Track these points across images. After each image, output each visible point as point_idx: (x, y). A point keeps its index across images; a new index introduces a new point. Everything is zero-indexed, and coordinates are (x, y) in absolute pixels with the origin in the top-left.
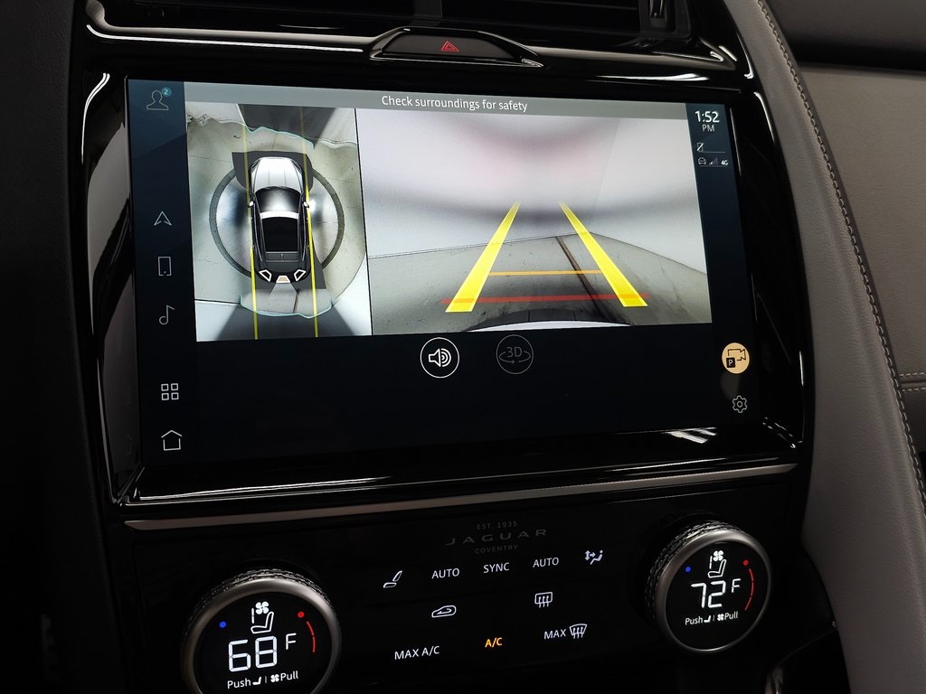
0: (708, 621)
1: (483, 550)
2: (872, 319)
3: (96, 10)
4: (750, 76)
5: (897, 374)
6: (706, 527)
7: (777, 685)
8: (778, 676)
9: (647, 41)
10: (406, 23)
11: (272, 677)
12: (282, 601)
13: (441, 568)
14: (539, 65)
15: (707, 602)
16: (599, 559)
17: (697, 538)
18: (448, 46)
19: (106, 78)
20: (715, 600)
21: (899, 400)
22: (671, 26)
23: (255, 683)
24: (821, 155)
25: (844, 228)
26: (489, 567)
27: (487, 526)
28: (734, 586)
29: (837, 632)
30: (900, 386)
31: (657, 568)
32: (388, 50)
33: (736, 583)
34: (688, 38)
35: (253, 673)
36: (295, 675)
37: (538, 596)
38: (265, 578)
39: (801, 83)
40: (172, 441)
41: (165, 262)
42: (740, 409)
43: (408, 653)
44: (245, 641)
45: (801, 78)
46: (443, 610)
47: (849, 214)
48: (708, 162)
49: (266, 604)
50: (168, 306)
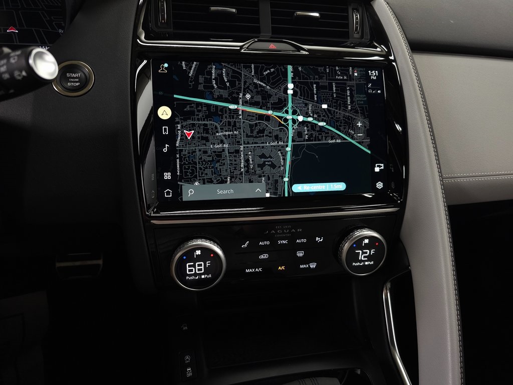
0: (362, 264)
1: (278, 236)
2: (433, 154)
3: (141, 34)
5: (442, 175)
6: (362, 230)
7: (388, 288)
8: (389, 285)
9: (353, 43)
10: (256, 37)
11: (202, 276)
12: (205, 250)
13: (263, 241)
14: (307, 53)
15: (361, 257)
16: (321, 240)
17: (359, 234)
18: (272, 46)
20: (365, 257)
21: (441, 185)
22: (362, 37)
23: (196, 278)
24: (418, 88)
26: (280, 242)
27: (280, 227)
28: (372, 252)
29: (411, 271)
30: (443, 180)
31: (343, 244)
32: (249, 48)
34: (368, 42)
35: (195, 274)
36: (210, 276)
37: (298, 253)
38: (200, 242)
39: (412, 59)
40: (168, 193)
41: (165, 129)
42: (380, 187)
43: (251, 270)
44: (193, 264)
45: (412, 57)
46: (264, 256)
48: (373, 91)
49: (200, 251)
50: (166, 145)
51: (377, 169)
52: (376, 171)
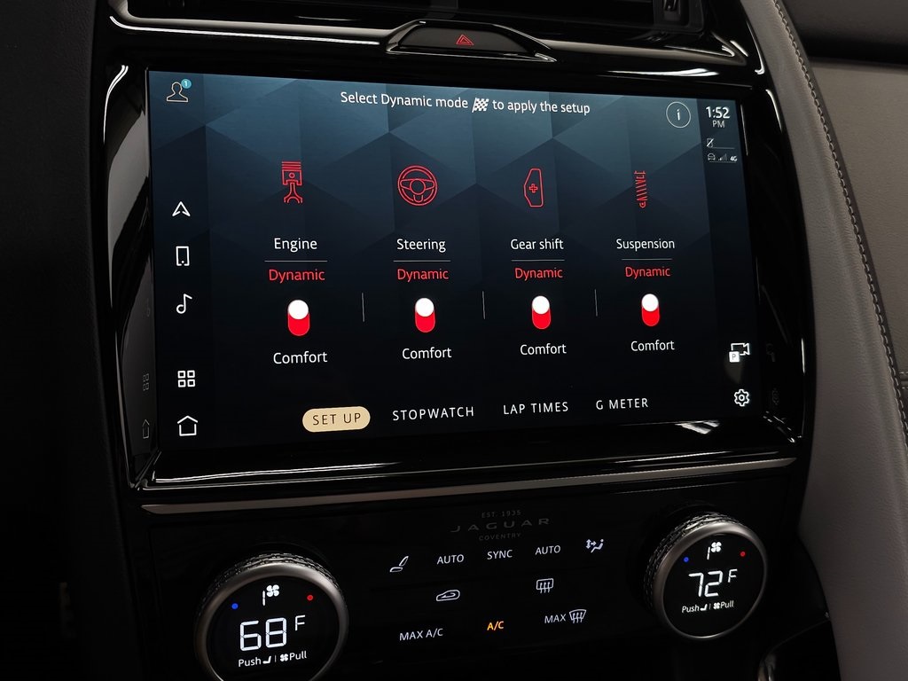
0: (705, 609)
1: (487, 538)
2: (875, 318)
3: (119, 1)
4: (761, 72)
5: (897, 372)
6: (704, 519)
7: (770, 670)
8: (771, 662)
9: (660, 35)
10: (421, 16)
11: (282, 656)
12: (292, 583)
13: (446, 553)
14: (553, 60)
15: (704, 591)
16: (599, 548)
17: (696, 529)
18: (464, 39)
19: (124, 70)
20: (712, 589)
21: (899, 399)
22: (684, 19)
23: (265, 662)
24: (829, 153)
25: (850, 227)
26: (492, 554)
27: (491, 515)
28: (730, 576)
29: (830, 622)
30: (900, 384)
31: (656, 557)
32: (405, 42)
33: (733, 573)
34: (700, 32)
35: (264, 652)
36: (303, 655)
37: (539, 582)
38: (276, 562)
39: (813, 80)
40: (188, 426)
41: (183, 252)
42: (742, 403)
43: (413, 635)
44: (256, 622)
45: (812, 75)
46: (447, 594)
47: (856, 213)
48: (718, 158)
49: (276, 587)
50: (185, 295)
51: (734, 357)
52: (731, 360)
